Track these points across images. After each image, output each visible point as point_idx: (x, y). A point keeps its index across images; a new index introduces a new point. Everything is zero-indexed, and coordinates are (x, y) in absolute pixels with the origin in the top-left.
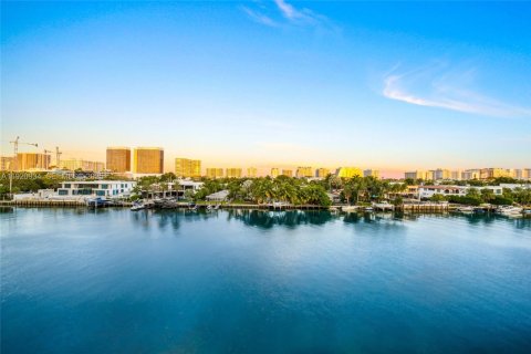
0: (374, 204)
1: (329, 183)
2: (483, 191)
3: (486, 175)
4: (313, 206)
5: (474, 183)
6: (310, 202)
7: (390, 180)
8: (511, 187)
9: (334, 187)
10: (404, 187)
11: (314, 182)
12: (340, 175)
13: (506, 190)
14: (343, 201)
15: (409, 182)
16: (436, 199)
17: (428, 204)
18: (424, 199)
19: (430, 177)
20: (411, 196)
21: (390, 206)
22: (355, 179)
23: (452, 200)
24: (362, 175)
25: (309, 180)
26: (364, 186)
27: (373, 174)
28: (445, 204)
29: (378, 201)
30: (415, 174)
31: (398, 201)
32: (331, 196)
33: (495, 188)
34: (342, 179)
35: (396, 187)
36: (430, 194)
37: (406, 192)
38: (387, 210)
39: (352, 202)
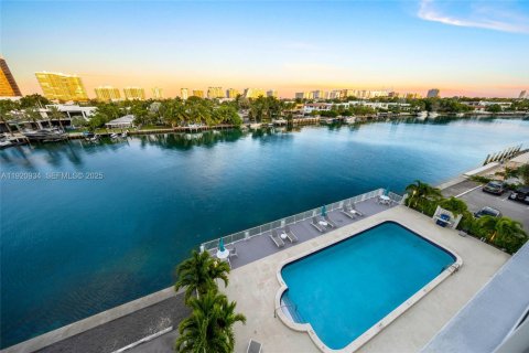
0: (273, 120)
1: (239, 103)
2: (340, 107)
3: (343, 95)
4: (227, 126)
5: (336, 101)
6: (224, 122)
7: (285, 100)
8: (354, 103)
9: (244, 107)
10: (294, 106)
11: (225, 103)
12: (248, 96)
13: (351, 106)
14: (251, 120)
15: (298, 101)
16: (313, 114)
17: (309, 118)
18: (306, 115)
19: (312, 97)
20: (298, 112)
21: (284, 121)
22: (260, 99)
23: (323, 114)
24: (265, 96)
25: (221, 101)
26: (267, 106)
27: (274, 95)
28: (318, 118)
29: (276, 117)
30: (302, 94)
31: (290, 118)
32: (241, 116)
33: (345, 104)
34: (250, 99)
35: (289, 106)
36: (310, 110)
37: (295, 110)
38: (283, 125)
39: (258, 120)
